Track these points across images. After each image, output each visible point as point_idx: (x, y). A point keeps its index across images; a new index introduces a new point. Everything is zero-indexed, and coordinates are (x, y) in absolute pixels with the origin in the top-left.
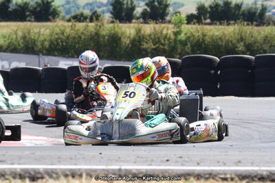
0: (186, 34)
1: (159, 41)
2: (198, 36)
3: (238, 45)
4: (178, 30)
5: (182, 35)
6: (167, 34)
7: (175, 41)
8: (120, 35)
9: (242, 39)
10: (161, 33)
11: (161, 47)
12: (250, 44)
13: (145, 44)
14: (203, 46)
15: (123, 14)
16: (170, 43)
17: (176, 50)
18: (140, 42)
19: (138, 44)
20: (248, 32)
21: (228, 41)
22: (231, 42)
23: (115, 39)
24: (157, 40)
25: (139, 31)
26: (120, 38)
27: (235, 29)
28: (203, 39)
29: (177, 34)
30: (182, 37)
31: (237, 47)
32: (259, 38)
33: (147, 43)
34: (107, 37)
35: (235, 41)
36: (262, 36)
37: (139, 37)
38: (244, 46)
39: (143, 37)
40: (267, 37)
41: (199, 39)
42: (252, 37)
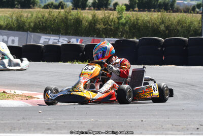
0: (125, 19)
1: (108, 23)
2: (134, 20)
3: (160, 26)
4: (120, 16)
5: (123, 19)
6: (113, 19)
7: (118, 23)
8: (81, 19)
9: (163, 22)
10: (109, 18)
11: (109, 27)
12: (168, 26)
13: (98, 25)
14: (137, 27)
15: (80, 4)
16: (115, 24)
17: (119, 29)
18: (95, 24)
19: (93, 25)
20: (167, 17)
21: (153, 23)
22: (156, 24)
23: (78, 21)
24: (106, 22)
25: (94, 16)
26: (82, 21)
27: (158, 16)
28: (137, 22)
29: (119, 18)
30: (123, 20)
31: (159, 28)
32: (174, 22)
33: (99, 24)
34: (73, 20)
35: (158, 24)
36: (176, 20)
37: (94, 20)
38: (165, 26)
39: (97, 20)
40: (179, 21)
41: (134, 22)
42: (170, 20)
